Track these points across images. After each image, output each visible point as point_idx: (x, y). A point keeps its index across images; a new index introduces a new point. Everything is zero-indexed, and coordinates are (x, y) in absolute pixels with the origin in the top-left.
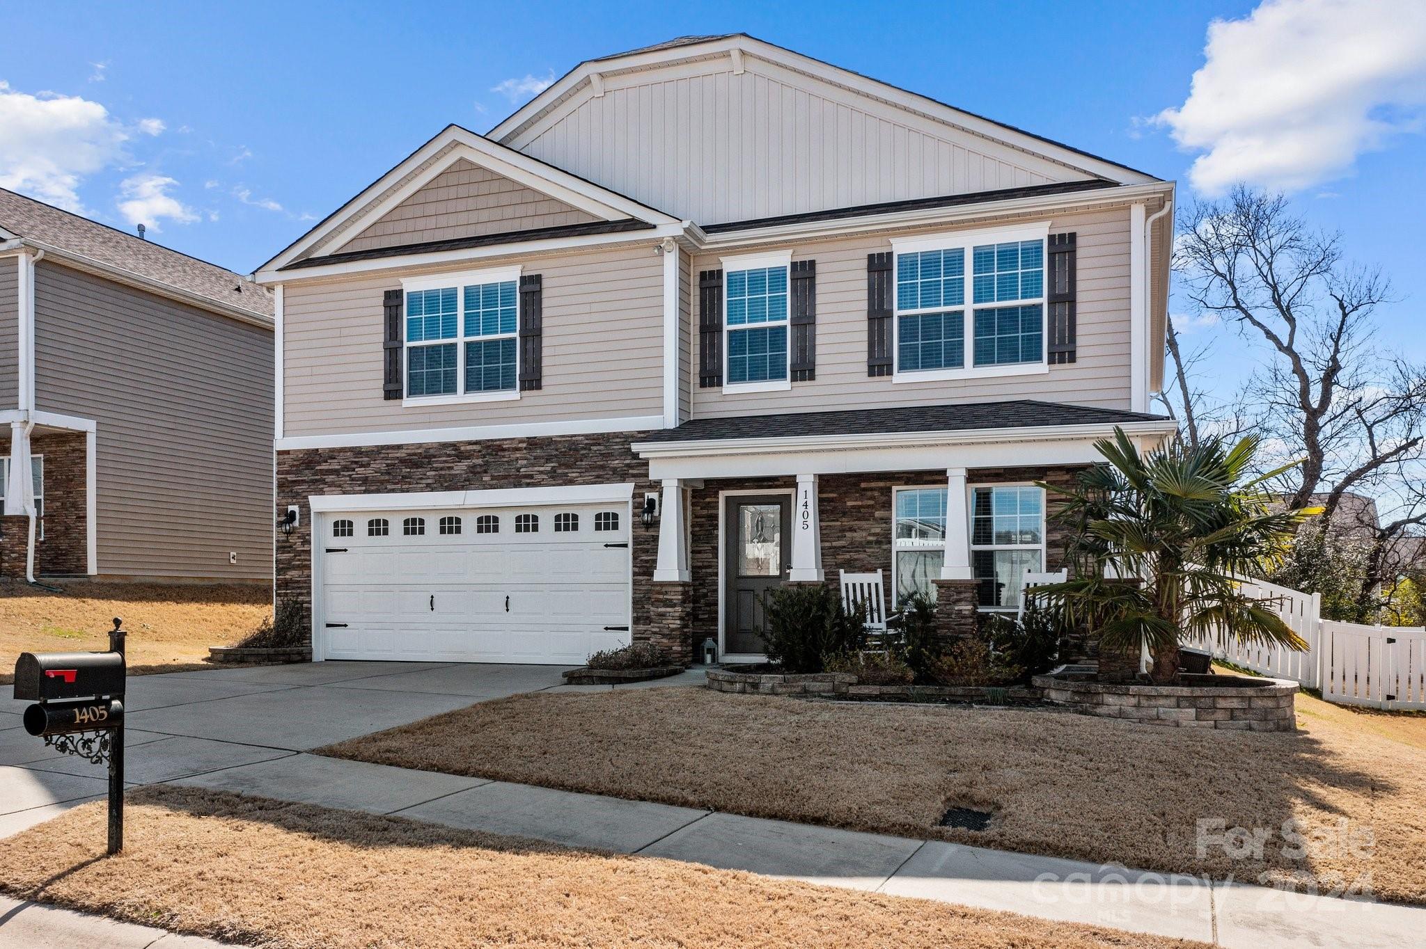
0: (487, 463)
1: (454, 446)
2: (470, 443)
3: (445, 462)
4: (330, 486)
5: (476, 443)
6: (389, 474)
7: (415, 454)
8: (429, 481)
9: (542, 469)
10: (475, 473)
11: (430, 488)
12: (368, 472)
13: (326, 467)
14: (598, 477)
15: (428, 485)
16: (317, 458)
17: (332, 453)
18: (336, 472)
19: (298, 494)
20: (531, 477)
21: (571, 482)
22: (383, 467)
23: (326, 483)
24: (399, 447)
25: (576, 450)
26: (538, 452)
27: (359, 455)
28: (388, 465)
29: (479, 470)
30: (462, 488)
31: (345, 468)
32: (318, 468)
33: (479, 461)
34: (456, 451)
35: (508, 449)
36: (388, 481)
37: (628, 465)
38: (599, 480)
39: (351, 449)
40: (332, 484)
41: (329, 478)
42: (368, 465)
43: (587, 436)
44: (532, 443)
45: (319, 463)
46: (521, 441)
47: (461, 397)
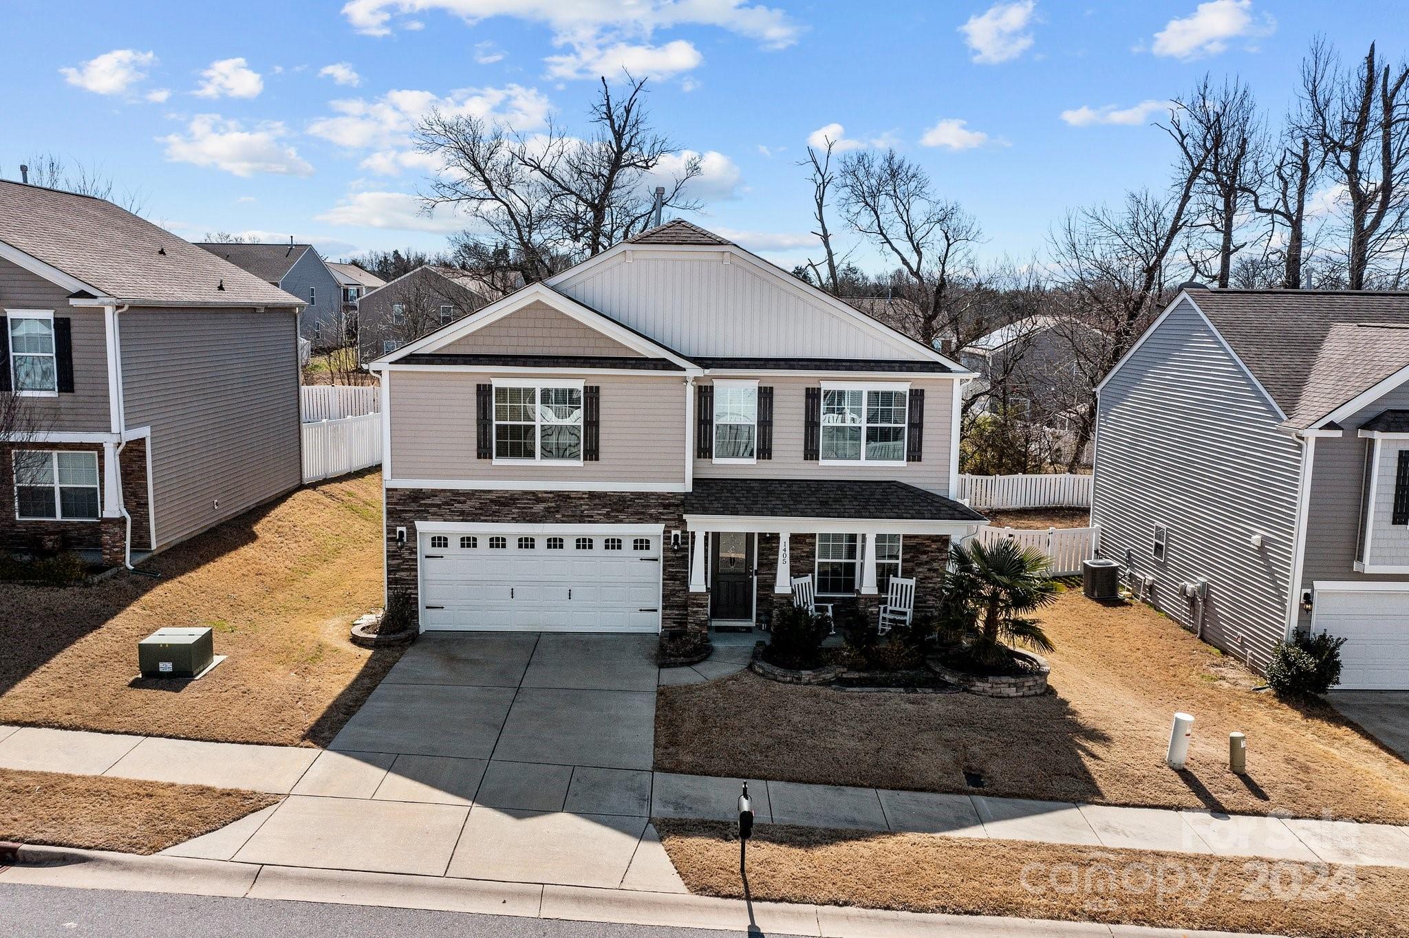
0: (558, 506)
1: (533, 493)
2: (546, 492)
3: (528, 504)
4: (432, 515)
5: (551, 492)
6: (482, 509)
7: (503, 497)
8: (515, 516)
9: (600, 512)
10: (549, 512)
11: (515, 520)
12: (466, 507)
13: (430, 502)
14: (640, 519)
15: (513, 518)
16: (421, 495)
17: (434, 493)
18: (438, 506)
19: (405, 519)
20: (592, 517)
21: (621, 521)
22: (477, 505)
23: (429, 513)
24: (490, 491)
25: (625, 501)
26: (597, 501)
27: (457, 496)
28: (481, 503)
29: (553, 510)
30: (540, 522)
31: (446, 503)
32: (423, 502)
33: (553, 504)
34: (536, 497)
35: (575, 498)
36: (481, 514)
37: (660, 513)
38: (640, 521)
39: (450, 491)
40: (434, 514)
41: (433, 510)
42: (464, 502)
43: (632, 493)
44: (592, 495)
45: (423, 499)
46: (584, 493)
47: (538, 461)
